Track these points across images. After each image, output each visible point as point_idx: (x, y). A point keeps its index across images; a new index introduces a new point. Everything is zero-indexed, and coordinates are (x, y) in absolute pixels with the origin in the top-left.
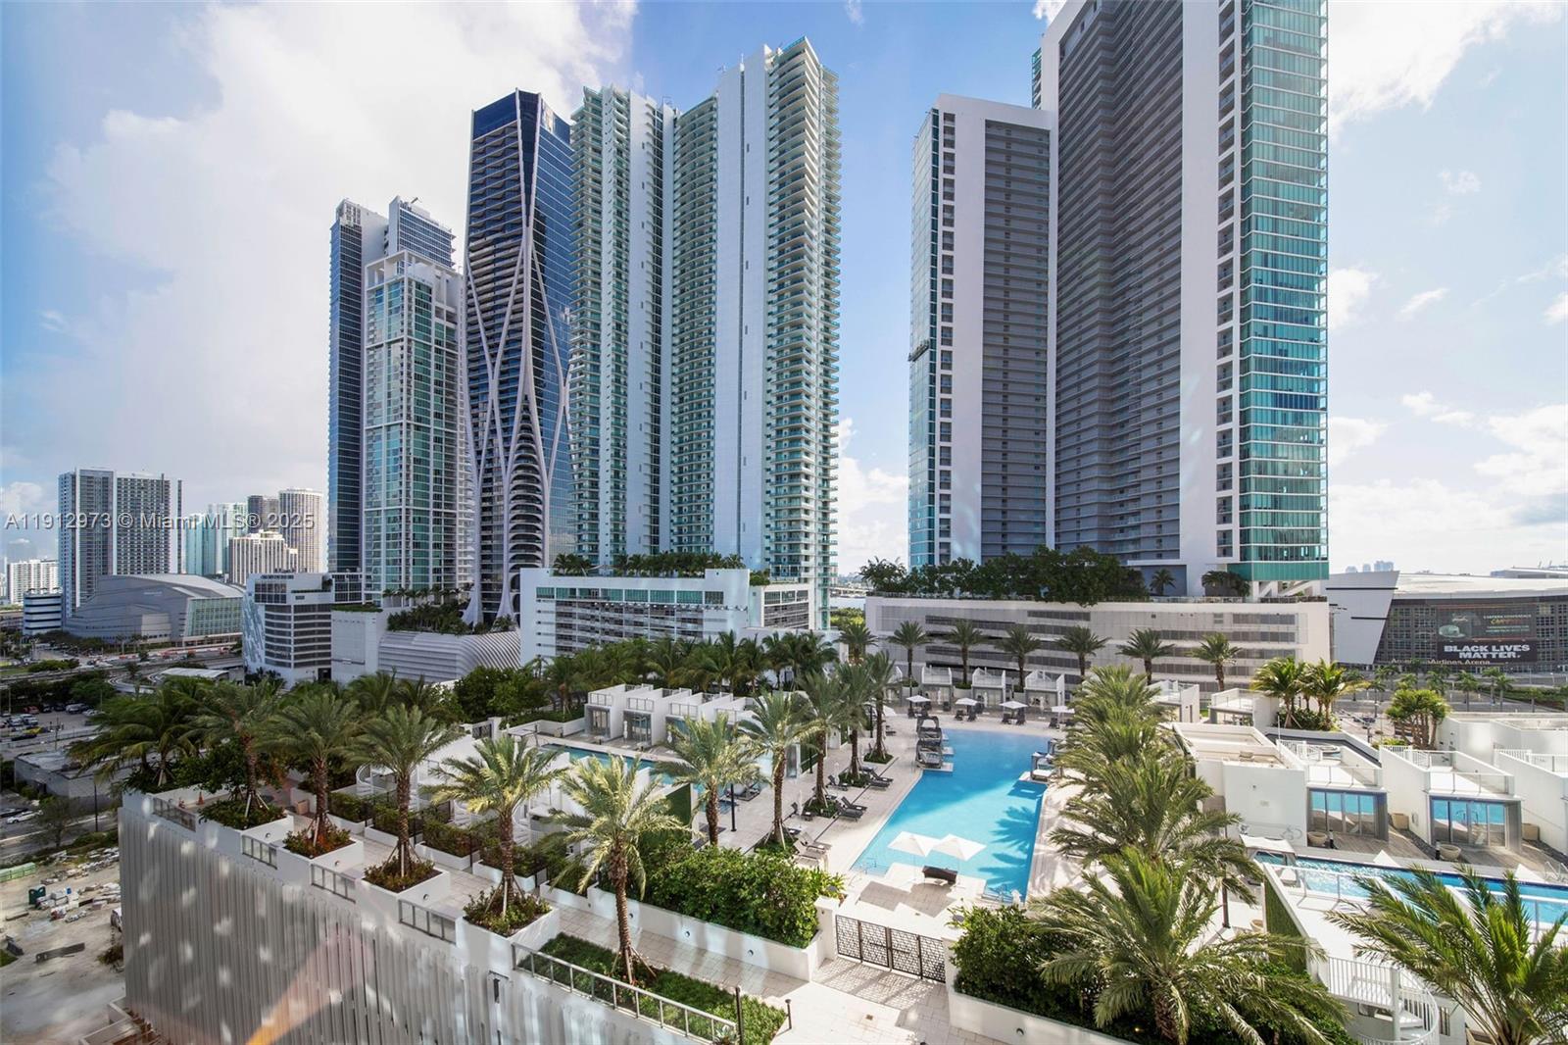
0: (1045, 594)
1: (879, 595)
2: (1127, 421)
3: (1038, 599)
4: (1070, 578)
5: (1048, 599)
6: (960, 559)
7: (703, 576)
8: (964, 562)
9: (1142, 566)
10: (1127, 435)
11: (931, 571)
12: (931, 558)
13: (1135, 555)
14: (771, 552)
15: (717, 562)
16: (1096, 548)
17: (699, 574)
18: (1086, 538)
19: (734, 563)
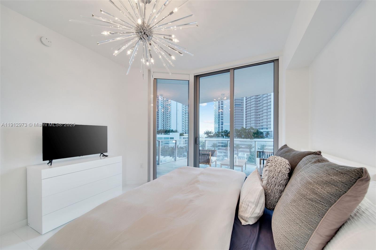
0: (243, 137)
1: (208, 138)
2: (261, 100)
3: (242, 138)
4: (248, 134)
5: (243, 138)
6: (225, 130)
7: (169, 134)
8: (226, 130)
9: (263, 131)
10: (260, 103)
11: (219, 132)
12: (219, 130)
13: (262, 129)
14: (184, 129)
15: (172, 131)
16: (254, 127)
17: (168, 134)
18: (252, 125)
19: (176, 131)
